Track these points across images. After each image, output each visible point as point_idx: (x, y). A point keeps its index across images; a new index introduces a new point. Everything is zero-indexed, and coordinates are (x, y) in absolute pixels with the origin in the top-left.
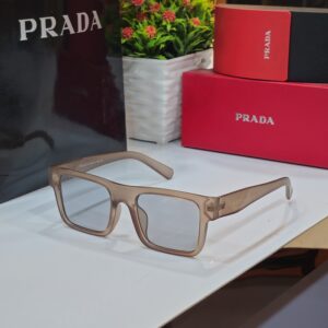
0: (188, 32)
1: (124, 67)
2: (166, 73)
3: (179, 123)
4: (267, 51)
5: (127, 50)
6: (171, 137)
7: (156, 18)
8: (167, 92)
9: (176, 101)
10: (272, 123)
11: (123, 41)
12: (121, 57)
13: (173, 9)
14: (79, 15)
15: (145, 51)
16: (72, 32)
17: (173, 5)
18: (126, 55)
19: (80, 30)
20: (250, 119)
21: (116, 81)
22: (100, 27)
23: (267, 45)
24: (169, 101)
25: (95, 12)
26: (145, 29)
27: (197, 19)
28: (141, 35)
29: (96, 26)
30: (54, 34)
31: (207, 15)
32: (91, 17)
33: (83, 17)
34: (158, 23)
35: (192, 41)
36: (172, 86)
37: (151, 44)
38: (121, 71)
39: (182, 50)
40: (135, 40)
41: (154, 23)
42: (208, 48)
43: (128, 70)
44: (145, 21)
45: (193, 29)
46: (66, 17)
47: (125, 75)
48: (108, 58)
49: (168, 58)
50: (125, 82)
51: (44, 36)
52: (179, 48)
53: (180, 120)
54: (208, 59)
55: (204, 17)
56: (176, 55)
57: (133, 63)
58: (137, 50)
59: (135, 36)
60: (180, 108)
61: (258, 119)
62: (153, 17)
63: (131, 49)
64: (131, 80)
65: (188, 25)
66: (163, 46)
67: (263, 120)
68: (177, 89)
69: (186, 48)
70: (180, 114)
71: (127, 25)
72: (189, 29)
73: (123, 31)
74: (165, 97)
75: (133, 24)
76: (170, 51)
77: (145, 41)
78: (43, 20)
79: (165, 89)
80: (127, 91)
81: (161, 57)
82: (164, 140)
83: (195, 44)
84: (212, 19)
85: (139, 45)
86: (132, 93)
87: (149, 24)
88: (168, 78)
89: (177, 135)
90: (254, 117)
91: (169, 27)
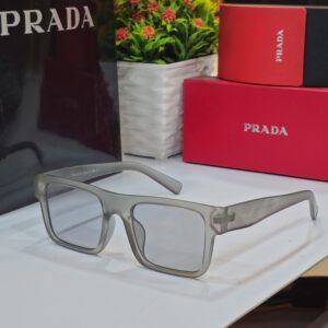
0: (190, 35)
1: (119, 73)
2: (165, 79)
3: (179, 136)
4: (279, 53)
5: (122, 55)
6: (170, 152)
7: (154, 18)
8: (167, 101)
9: (177, 111)
10: (286, 134)
11: (118, 43)
12: (115, 62)
13: (174, 8)
14: (69, 10)
15: (142, 54)
16: (61, 28)
17: (173, 4)
18: (121, 59)
19: (69, 27)
20: (260, 130)
21: (110, 89)
22: (92, 24)
23: (279, 45)
24: (169, 110)
25: (86, 8)
26: (142, 30)
27: (200, 20)
28: (137, 37)
29: (87, 24)
30: (40, 30)
31: (210, 17)
32: (82, 13)
33: (73, 12)
34: (157, 24)
35: (194, 44)
36: (172, 95)
37: (149, 46)
38: (115, 78)
39: (183, 54)
40: (131, 42)
41: (151, 24)
42: (211, 53)
43: (123, 76)
44: (143, 21)
45: (196, 30)
46: (54, 11)
47: (120, 82)
48: (101, 64)
49: (167, 63)
50: (120, 90)
51: (28, 31)
52: (179, 51)
53: (180, 133)
54: (211, 66)
55: (207, 19)
56: (176, 59)
57: (129, 68)
58: (134, 54)
59: (131, 37)
60: (181, 120)
61: (270, 130)
62: (151, 17)
63: (126, 52)
64: (126, 88)
65: (190, 26)
66: (161, 49)
67: (275, 130)
68: (178, 97)
69: (187, 52)
70: (181, 126)
71: (122, 25)
72: (192, 30)
73: (118, 32)
74: (164, 107)
75: (129, 24)
76: (170, 55)
77: (142, 44)
78: (27, 13)
79: (165, 97)
80: (122, 101)
81: (160, 61)
82: (163, 154)
83: (197, 47)
84: (216, 21)
85: (135, 48)
86: (128, 103)
87: (147, 24)
88: (168, 85)
89: (178, 149)
90: (265, 127)
91: (169, 28)
